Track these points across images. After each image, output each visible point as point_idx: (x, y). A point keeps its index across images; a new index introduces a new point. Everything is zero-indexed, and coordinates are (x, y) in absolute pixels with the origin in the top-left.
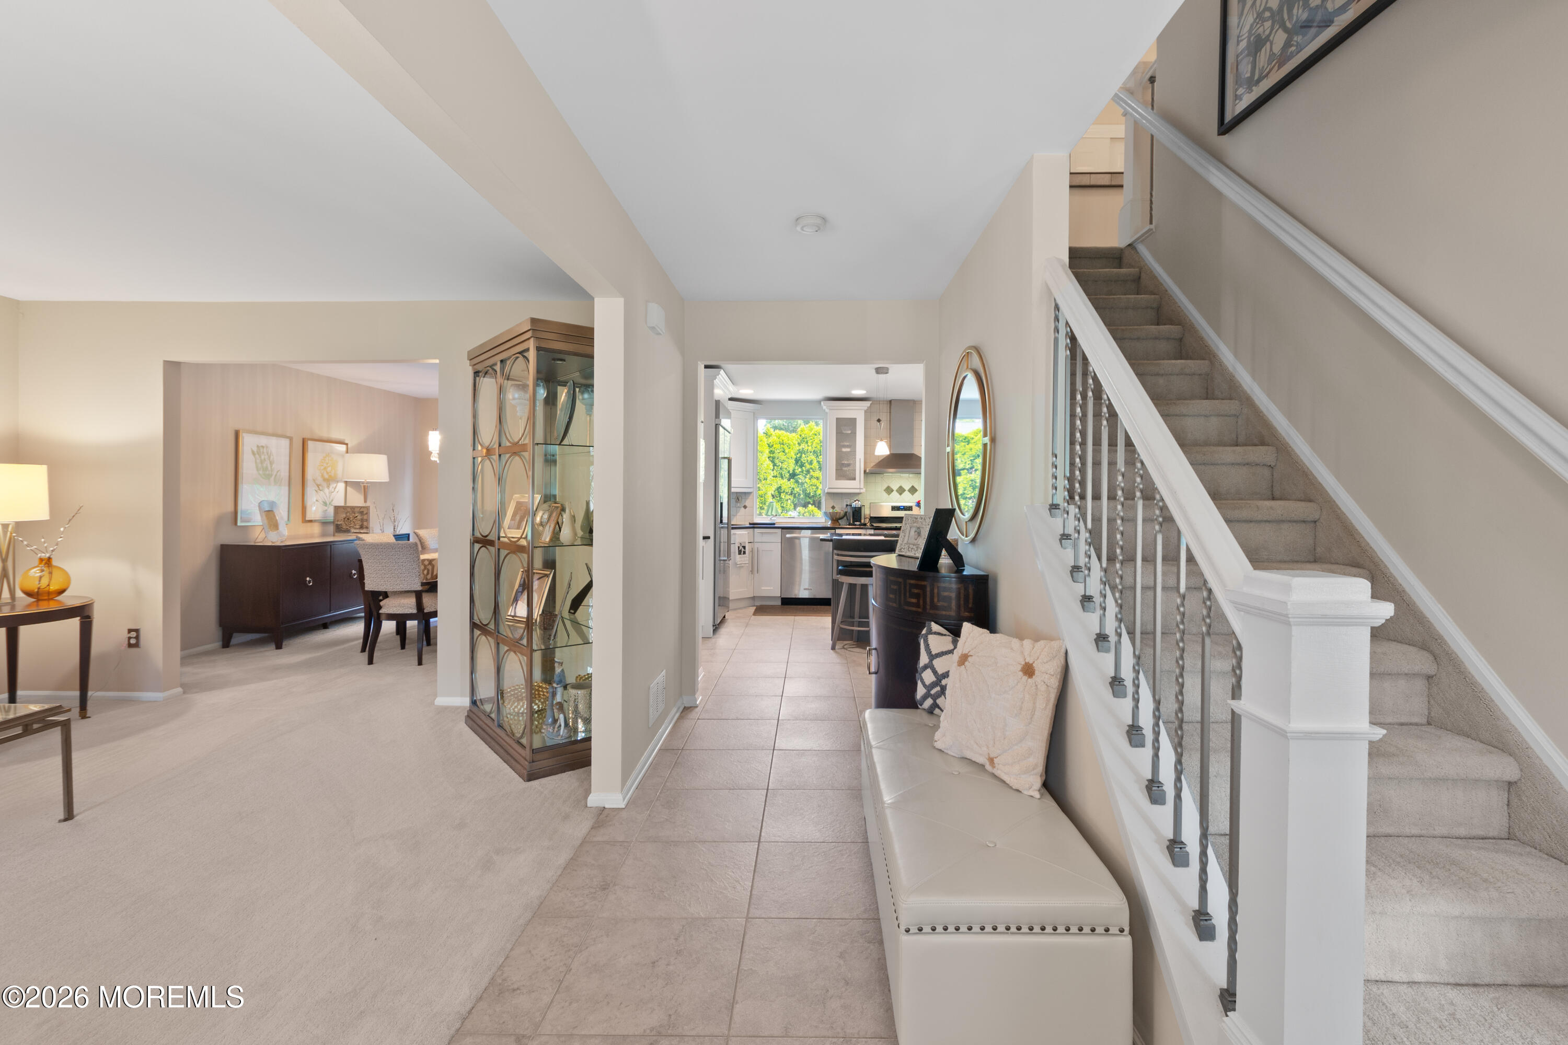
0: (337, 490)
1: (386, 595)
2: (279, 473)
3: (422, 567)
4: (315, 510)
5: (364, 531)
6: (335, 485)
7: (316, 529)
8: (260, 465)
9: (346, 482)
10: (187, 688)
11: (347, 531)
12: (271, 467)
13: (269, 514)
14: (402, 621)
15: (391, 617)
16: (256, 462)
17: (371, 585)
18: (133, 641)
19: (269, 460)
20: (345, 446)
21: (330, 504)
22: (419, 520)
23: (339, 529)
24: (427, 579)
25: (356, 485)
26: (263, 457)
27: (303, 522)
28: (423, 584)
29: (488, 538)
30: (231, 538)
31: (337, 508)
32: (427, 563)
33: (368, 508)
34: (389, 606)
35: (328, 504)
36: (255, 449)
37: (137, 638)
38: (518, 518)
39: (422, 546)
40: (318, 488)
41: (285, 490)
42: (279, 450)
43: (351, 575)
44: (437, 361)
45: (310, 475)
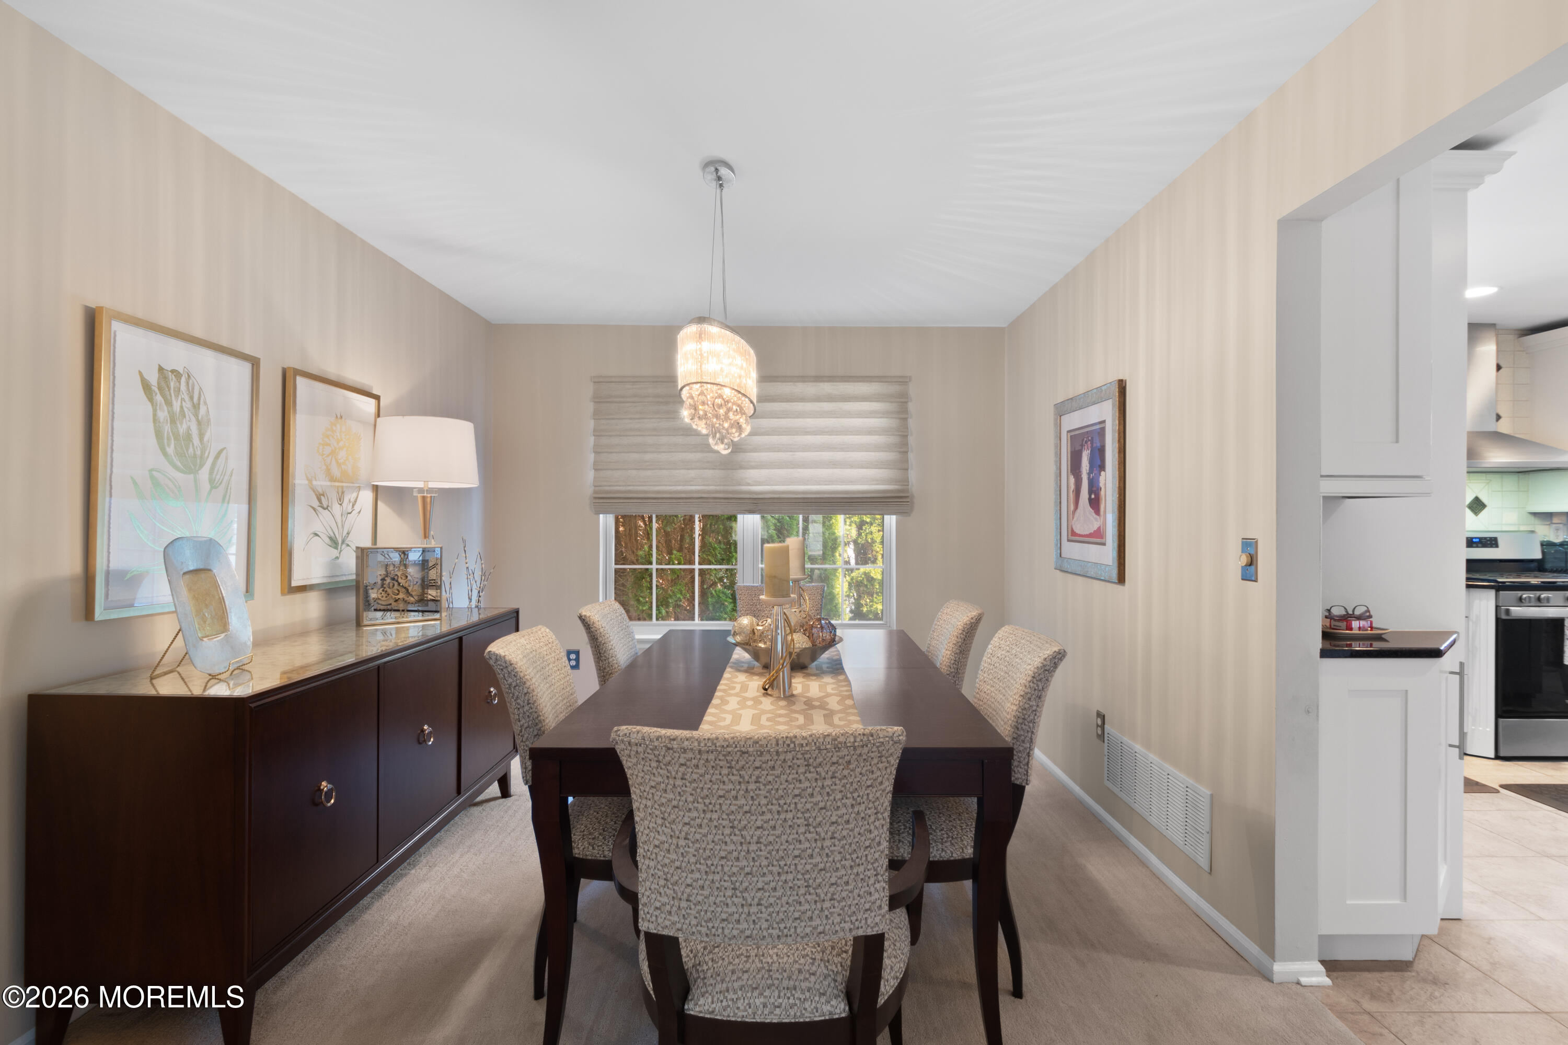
0: (357, 508)
2: (221, 461)
4: (313, 562)
6: (355, 495)
7: (315, 607)
8: (167, 428)
9: (376, 489)
12: (201, 436)
13: (195, 578)
16: (155, 419)
19: (196, 415)
20: (373, 402)
21: (343, 542)
25: (396, 496)
26: (176, 405)
27: (283, 594)
31: (358, 554)
33: (435, 552)
35: (340, 542)
36: (153, 378)
40: (318, 503)
42: (222, 390)
45: (299, 480)
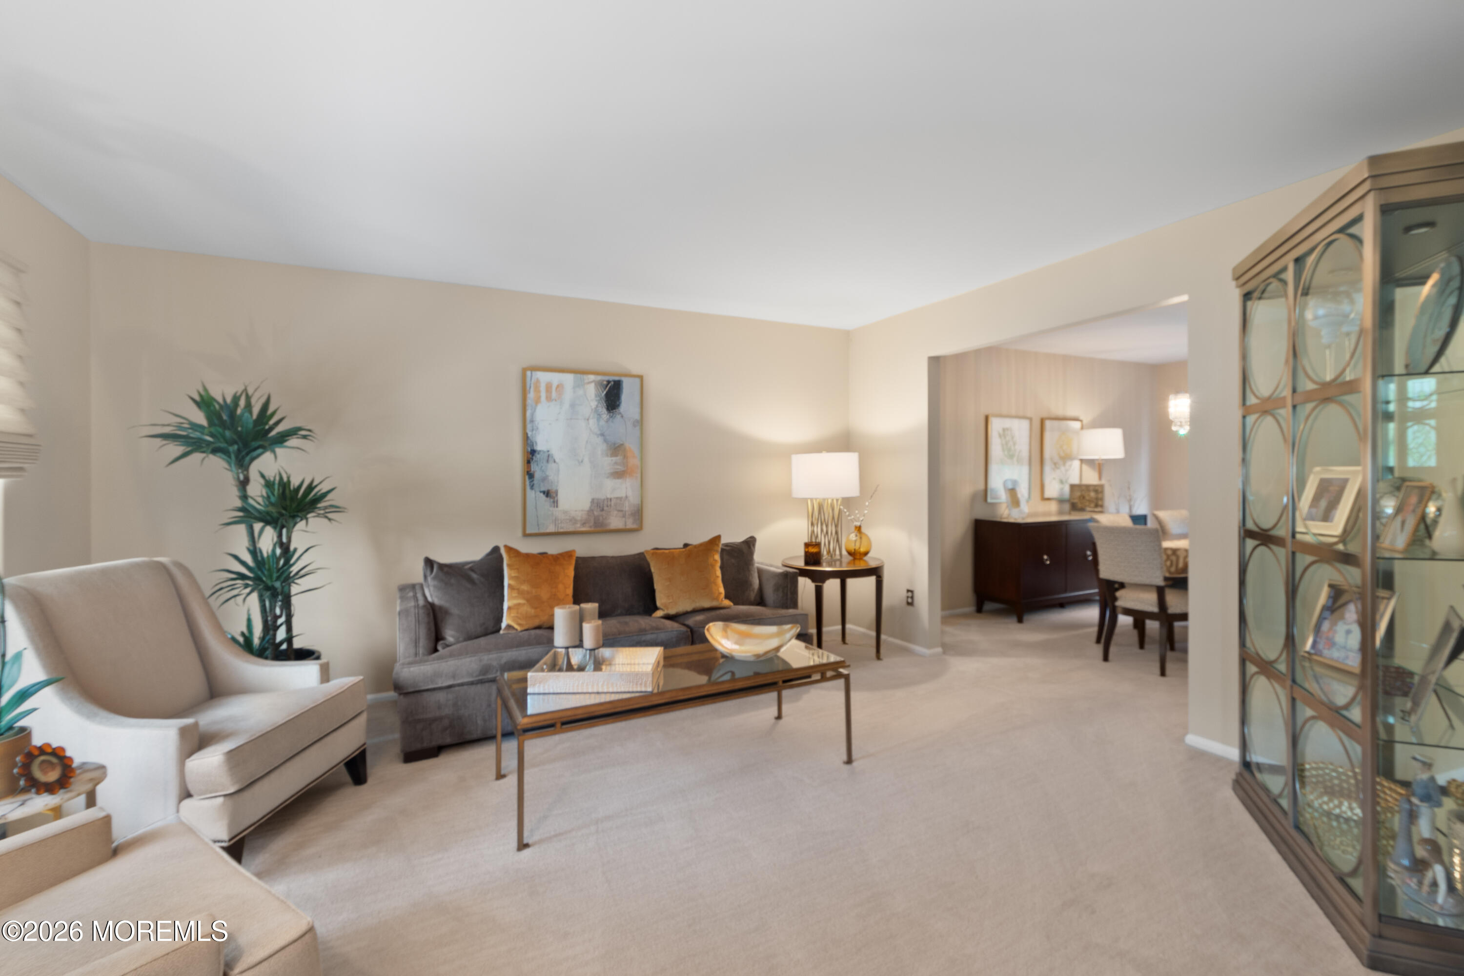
0: (1072, 468)
1: (1122, 585)
2: (1021, 453)
3: (1164, 557)
4: (1053, 489)
5: (1099, 509)
6: (1071, 463)
7: (1053, 507)
8: (1005, 447)
9: (1081, 460)
10: (948, 649)
11: (1082, 510)
12: (1015, 447)
13: (1012, 492)
14: (1140, 618)
15: (1128, 612)
16: (1002, 444)
17: (1106, 572)
18: (910, 600)
19: (1013, 441)
20: (1080, 423)
21: (1066, 482)
22: (1157, 499)
23: (1074, 507)
24: (1170, 573)
25: (1090, 463)
26: (1007, 439)
27: (1041, 500)
28: (1166, 579)
29: (1273, 533)
30: (983, 514)
31: (1073, 487)
32: (1169, 552)
33: (1102, 486)
34: (1125, 599)
35: (1064, 482)
36: (1001, 432)
37: (912, 597)
38: (1323, 504)
39: (1162, 532)
40: (1055, 466)
41: (1025, 470)
42: (1021, 430)
43: (1086, 556)
44: (1185, 298)
45: (1047, 454)
